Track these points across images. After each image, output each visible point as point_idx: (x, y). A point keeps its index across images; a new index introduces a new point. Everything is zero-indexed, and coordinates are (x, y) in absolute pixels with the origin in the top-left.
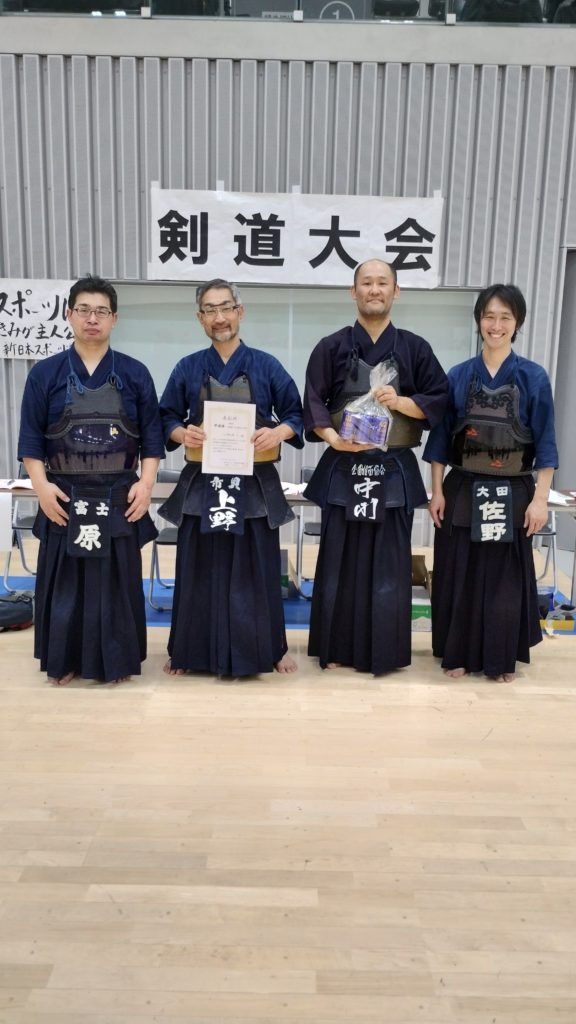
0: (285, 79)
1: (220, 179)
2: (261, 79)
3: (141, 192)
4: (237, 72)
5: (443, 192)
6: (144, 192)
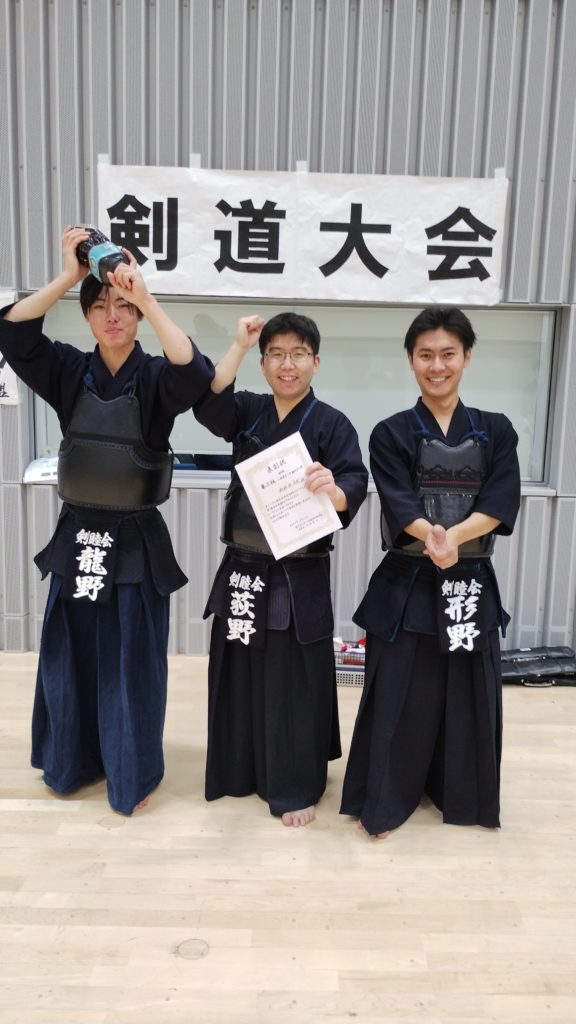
0: (286, 13)
1: (195, 151)
2: (253, 12)
3: (83, 169)
5: (508, 169)
6: (88, 169)
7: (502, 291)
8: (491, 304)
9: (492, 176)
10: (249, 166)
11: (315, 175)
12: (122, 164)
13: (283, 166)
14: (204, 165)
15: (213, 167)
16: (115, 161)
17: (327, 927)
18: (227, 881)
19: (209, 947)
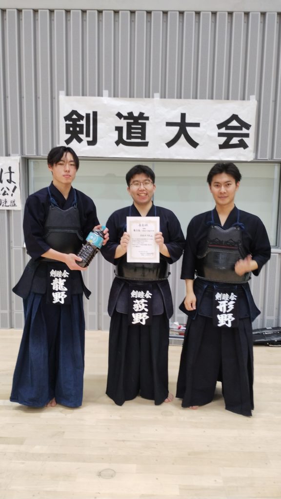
0: (149, 24)
1: (105, 89)
2: (133, 23)
3: (52, 98)
4: (117, 19)
5: (256, 96)
6: (55, 98)
7: (254, 154)
8: (249, 160)
9: (249, 99)
10: (131, 96)
11: (163, 100)
12: (71, 95)
13: (148, 96)
14: (110, 96)
15: (114, 96)
16: (68, 94)
17: (173, 464)
18: (124, 441)
19: (115, 472)
